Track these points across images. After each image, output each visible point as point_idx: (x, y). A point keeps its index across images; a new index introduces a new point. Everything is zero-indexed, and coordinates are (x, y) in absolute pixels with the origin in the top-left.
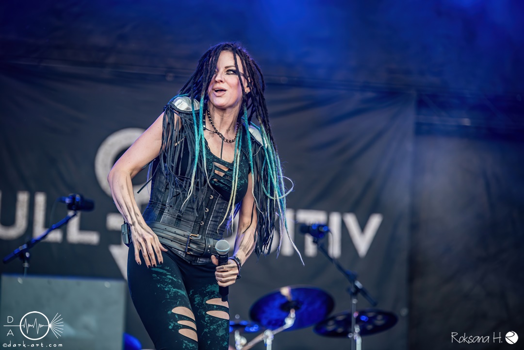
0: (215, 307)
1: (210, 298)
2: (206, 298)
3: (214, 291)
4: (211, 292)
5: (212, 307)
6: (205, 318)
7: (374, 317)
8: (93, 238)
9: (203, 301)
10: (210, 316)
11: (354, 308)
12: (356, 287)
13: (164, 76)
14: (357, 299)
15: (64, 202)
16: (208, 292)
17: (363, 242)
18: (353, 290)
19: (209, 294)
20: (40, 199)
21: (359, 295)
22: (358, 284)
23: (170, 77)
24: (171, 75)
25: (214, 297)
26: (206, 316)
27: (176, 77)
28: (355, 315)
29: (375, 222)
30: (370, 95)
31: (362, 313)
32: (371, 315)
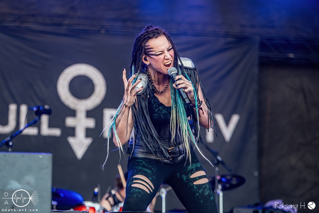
0: (197, 178)
1: (192, 174)
2: (189, 175)
3: (192, 169)
4: (191, 170)
5: (195, 179)
6: (194, 187)
7: (231, 179)
8: (57, 132)
9: (188, 177)
10: (196, 185)
11: (216, 173)
12: (218, 160)
13: (100, 30)
14: (219, 167)
15: (32, 110)
16: (189, 171)
17: (227, 132)
18: (216, 162)
19: (190, 172)
20: (24, 109)
21: (220, 165)
22: (219, 158)
23: (103, 31)
24: (104, 30)
25: (194, 172)
26: (194, 186)
27: (107, 31)
28: (218, 178)
29: (235, 119)
30: (230, 39)
31: (223, 176)
32: (228, 177)
